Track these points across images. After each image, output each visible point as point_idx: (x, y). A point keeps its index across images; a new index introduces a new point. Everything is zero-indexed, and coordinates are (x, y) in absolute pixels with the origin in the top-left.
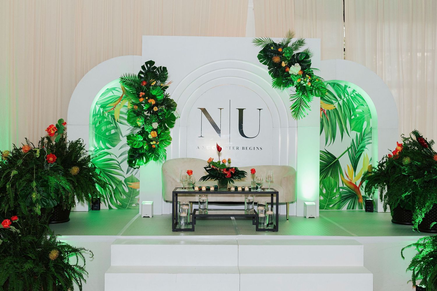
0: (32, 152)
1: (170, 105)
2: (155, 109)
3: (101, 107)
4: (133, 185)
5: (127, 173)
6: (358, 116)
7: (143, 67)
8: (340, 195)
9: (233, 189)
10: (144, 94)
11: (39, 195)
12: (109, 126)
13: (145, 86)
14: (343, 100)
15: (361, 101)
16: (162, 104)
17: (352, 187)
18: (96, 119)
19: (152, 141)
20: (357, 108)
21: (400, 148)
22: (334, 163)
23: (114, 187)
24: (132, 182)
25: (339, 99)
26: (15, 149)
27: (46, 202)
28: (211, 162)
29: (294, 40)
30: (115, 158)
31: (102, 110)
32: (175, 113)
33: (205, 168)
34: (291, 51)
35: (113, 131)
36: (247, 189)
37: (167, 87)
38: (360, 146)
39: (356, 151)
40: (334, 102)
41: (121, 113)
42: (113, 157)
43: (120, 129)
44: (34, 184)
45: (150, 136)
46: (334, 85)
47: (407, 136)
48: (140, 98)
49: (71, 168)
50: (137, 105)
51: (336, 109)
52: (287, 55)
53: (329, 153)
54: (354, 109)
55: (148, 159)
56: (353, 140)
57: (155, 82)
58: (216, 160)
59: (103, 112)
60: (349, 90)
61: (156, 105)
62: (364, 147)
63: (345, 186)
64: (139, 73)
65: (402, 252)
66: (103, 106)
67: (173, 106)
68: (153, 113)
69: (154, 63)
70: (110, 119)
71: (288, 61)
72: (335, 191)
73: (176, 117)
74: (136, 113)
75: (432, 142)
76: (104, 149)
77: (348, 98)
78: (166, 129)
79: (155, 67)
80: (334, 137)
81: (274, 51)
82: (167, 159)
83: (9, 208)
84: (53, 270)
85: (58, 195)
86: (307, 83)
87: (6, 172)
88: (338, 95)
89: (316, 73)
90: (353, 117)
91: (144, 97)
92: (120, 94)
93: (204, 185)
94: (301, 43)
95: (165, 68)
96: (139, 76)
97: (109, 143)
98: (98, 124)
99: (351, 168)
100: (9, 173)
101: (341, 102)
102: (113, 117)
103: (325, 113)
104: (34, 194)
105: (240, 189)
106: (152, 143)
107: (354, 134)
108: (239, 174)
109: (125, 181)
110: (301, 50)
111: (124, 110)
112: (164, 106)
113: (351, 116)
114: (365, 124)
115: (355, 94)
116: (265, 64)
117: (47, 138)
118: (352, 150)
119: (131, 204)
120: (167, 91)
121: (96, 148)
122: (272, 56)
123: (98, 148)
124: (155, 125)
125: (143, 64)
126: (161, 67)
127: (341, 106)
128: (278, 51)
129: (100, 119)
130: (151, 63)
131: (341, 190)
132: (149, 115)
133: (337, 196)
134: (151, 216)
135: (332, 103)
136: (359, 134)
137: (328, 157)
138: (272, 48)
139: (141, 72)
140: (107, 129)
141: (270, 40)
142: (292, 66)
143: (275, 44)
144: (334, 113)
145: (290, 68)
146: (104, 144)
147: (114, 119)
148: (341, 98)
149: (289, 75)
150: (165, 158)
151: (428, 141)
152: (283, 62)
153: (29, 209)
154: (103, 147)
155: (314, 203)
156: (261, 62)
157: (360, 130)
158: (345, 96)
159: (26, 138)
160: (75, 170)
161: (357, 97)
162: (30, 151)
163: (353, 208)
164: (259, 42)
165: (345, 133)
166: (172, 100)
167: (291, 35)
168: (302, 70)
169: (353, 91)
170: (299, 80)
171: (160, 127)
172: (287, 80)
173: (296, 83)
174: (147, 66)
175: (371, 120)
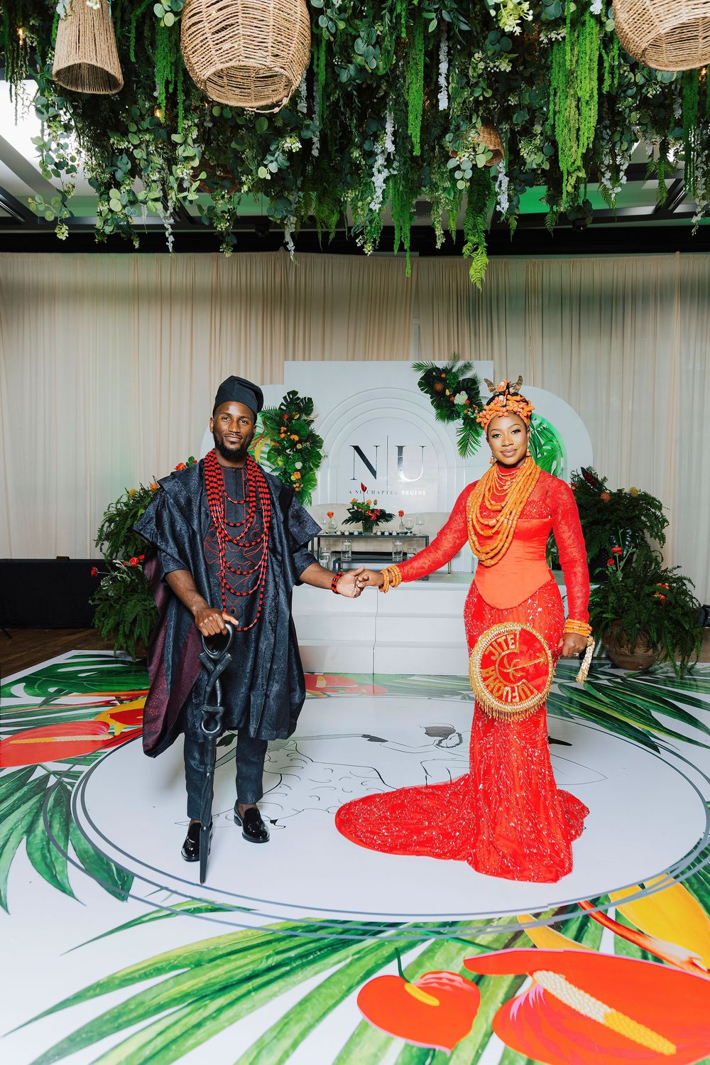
1: (315, 441)
2: (299, 446)
6: (545, 454)
7: (285, 398)
9: (379, 533)
10: (285, 429)
13: (286, 419)
16: (306, 441)
19: (295, 483)
20: (544, 445)
26: (142, 489)
28: (354, 503)
29: (460, 364)
32: (321, 452)
33: (348, 510)
34: (456, 376)
36: (394, 534)
37: (312, 421)
41: (263, 452)
45: (293, 478)
47: (576, 474)
48: (281, 433)
50: (277, 442)
52: (451, 381)
54: (541, 447)
57: (299, 415)
58: (360, 501)
61: (300, 442)
64: (281, 405)
67: (317, 442)
68: (296, 452)
69: (296, 393)
71: (453, 388)
73: (323, 455)
74: (277, 451)
75: (605, 479)
78: (311, 469)
79: (299, 398)
81: (437, 377)
83: (137, 548)
87: (133, 511)
90: (539, 456)
91: (285, 432)
92: (261, 430)
93: (348, 528)
94: (467, 367)
95: (310, 400)
96: (280, 408)
100: (137, 512)
105: (386, 534)
106: (295, 486)
108: (384, 516)
110: (469, 375)
111: (267, 449)
112: (308, 443)
113: (537, 455)
114: (555, 463)
115: (541, 428)
116: (426, 392)
120: (312, 426)
122: (434, 383)
124: (299, 465)
125: (285, 394)
126: (305, 398)
128: (441, 377)
130: (295, 393)
132: (292, 453)
138: (434, 374)
139: (282, 404)
141: (432, 364)
142: (458, 394)
143: (438, 369)
145: (454, 397)
149: (454, 405)
150: (311, 503)
151: (600, 478)
152: (447, 390)
156: (422, 390)
159: (153, 476)
161: (545, 431)
164: (419, 367)
166: (318, 436)
167: (456, 358)
168: (469, 399)
169: (540, 424)
170: (465, 412)
171: (304, 467)
172: (452, 412)
173: (462, 415)
174: (289, 397)
175: (562, 459)
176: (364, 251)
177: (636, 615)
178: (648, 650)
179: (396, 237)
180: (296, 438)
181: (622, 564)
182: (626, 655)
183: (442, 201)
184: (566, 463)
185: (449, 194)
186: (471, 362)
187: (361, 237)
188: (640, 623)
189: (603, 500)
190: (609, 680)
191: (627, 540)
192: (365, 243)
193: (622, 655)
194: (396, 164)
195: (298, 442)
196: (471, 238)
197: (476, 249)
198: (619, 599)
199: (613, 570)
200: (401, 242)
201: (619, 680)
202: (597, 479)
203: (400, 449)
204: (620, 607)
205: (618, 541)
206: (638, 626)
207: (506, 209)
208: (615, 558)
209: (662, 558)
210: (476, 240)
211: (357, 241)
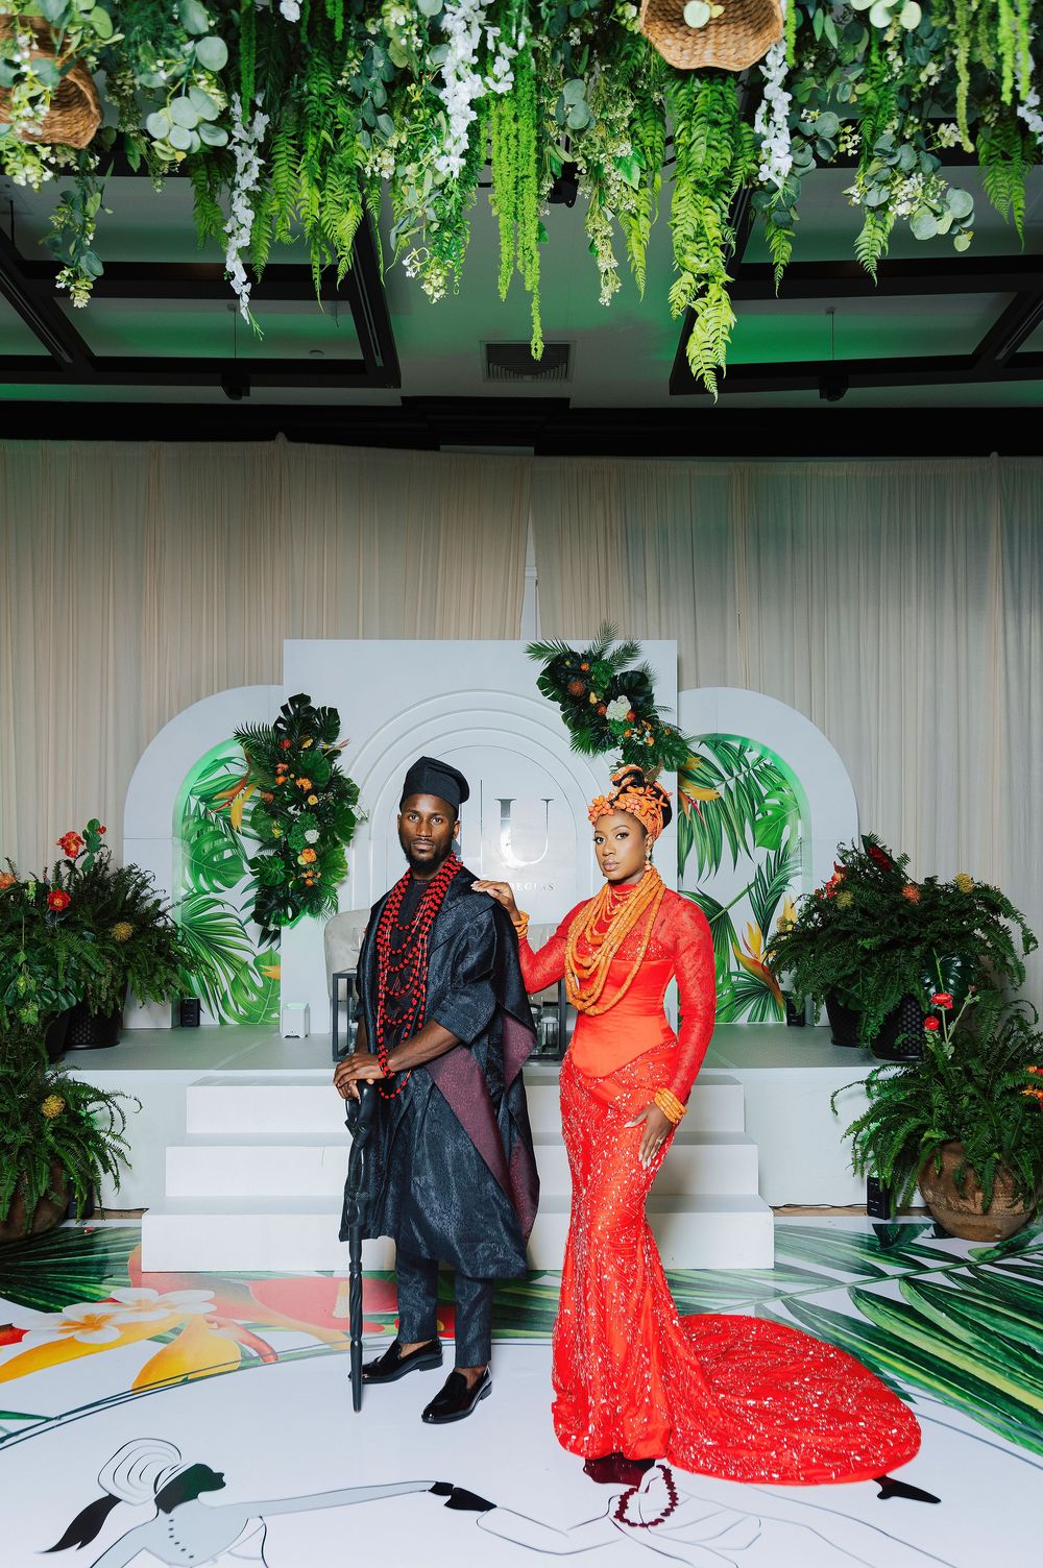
0: (19, 888)
1: (344, 790)
2: (313, 800)
3: (201, 800)
4: (271, 971)
5: (260, 945)
6: (770, 813)
7: (284, 709)
8: (733, 989)
10: (286, 766)
11: (33, 981)
12: (219, 843)
13: (288, 749)
14: (737, 779)
15: (777, 779)
16: (326, 790)
17: (760, 971)
18: (191, 827)
19: (305, 870)
20: (767, 797)
21: (839, 876)
22: (718, 919)
23: (232, 977)
24: (271, 965)
25: (727, 776)
27: (50, 998)
29: (616, 645)
30: (233, 912)
31: (202, 807)
32: (356, 811)
34: (608, 667)
35: (228, 854)
37: (337, 753)
38: (777, 880)
39: (766, 891)
40: (716, 782)
41: (246, 812)
42: (228, 910)
43: (242, 849)
44: (22, 957)
45: (301, 861)
46: (716, 746)
47: (849, 848)
48: (279, 776)
49: (113, 926)
50: (271, 792)
51: (721, 798)
52: (600, 678)
53: (706, 897)
54: (761, 800)
55: (299, 911)
56: (759, 868)
57: (312, 741)
59: (206, 810)
60: (751, 757)
61: (314, 791)
62: (784, 882)
63: (742, 969)
64: (277, 722)
65: (832, 1102)
66: (206, 799)
67: (350, 793)
68: (307, 810)
69: (307, 699)
70: (221, 825)
71: (604, 691)
72: (720, 981)
73: (358, 817)
74: (270, 809)
75: (905, 859)
76: (207, 893)
77: (747, 774)
78: (336, 844)
79: (311, 709)
80: (716, 860)
81: (573, 669)
82: (341, 910)
84: (51, 1139)
85: (79, 983)
86: (645, 740)
88: (725, 768)
89: (663, 717)
90: (759, 816)
91: (286, 774)
92: (243, 773)
94: (630, 651)
95: (333, 712)
96: (275, 728)
97: (219, 878)
98: (194, 838)
99: (756, 929)
101: (732, 784)
102: (228, 821)
103: (696, 808)
104: (22, 979)
106: (305, 875)
107: (761, 855)
109: (255, 963)
110: (632, 666)
111: (251, 806)
112: (331, 794)
113: (755, 815)
114: (787, 830)
115: (762, 765)
116: (553, 698)
117: (68, 863)
118: (757, 888)
119: (268, 1013)
120: (338, 762)
121: (191, 890)
122: (568, 681)
123: (195, 891)
124: (312, 836)
125: (286, 702)
126: (324, 708)
127: (731, 793)
128: (581, 669)
129: (200, 827)
130: (301, 699)
131: (734, 978)
132: (299, 813)
133: (727, 991)
134: (302, 1036)
135: (712, 786)
136: (772, 853)
137: (705, 906)
138: (568, 663)
139: (280, 720)
140: (214, 848)
141: (563, 645)
142: (612, 701)
143: (574, 654)
144: (716, 807)
145: (607, 706)
146: (209, 881)
147: (231, 827)
148: (732, 774)
149: (605, 722)
150: (337, 909)
151: (895, 857)
152: (592, 695)
153: (11, 1012)
154: (207, 889)
156: (545, 694)
157: (776, 847)
158: (740, 771)
159: (7, 859)
160: (123, 930)
161: (769, 772)
162: (12, 885)
163: (761, 1020)
164: (537, 651)
165: (742, 853)
166: (348, 781)
167: (607, 634)
168: (633, 710)
169: (760, 759)
170: (627, 734)
171: (322, 839)
172: (603, 733)
173: (621, 740)
174: (293, 706)
175: (799, 822)
176: (423, 292)
177: (994, 1135)
178: (1016, 1204)
179: (504, 257)
180: (306, 784)
181: (952, 1027)
182: (970, 1213)
183: (612, 191)
184: (808, 829)
185: (629, 173)
186: (635, 642)
187: (414, 253)
188: (1000, 1150)
189: (908, 900)
190: (945, 1271)
191: (952, 977)
192: (425, 268)
193: (960, 1211)
194: (501, 66)
195: (309, 792)
196: (690, 260)
197: (702, 293)
198: (953, 1098)
199: (936, 1040)
200: (516, 270)
201: (964, 1271)
202: (891, 858)
203: (505, 804)
204: (953, 1115)
205: (935, 979)
206: (996, 1155)
207: (785, 172)
208: (938, 1014)
209: (1036, 1016)
210: (703, 267)
211: (406, 262)
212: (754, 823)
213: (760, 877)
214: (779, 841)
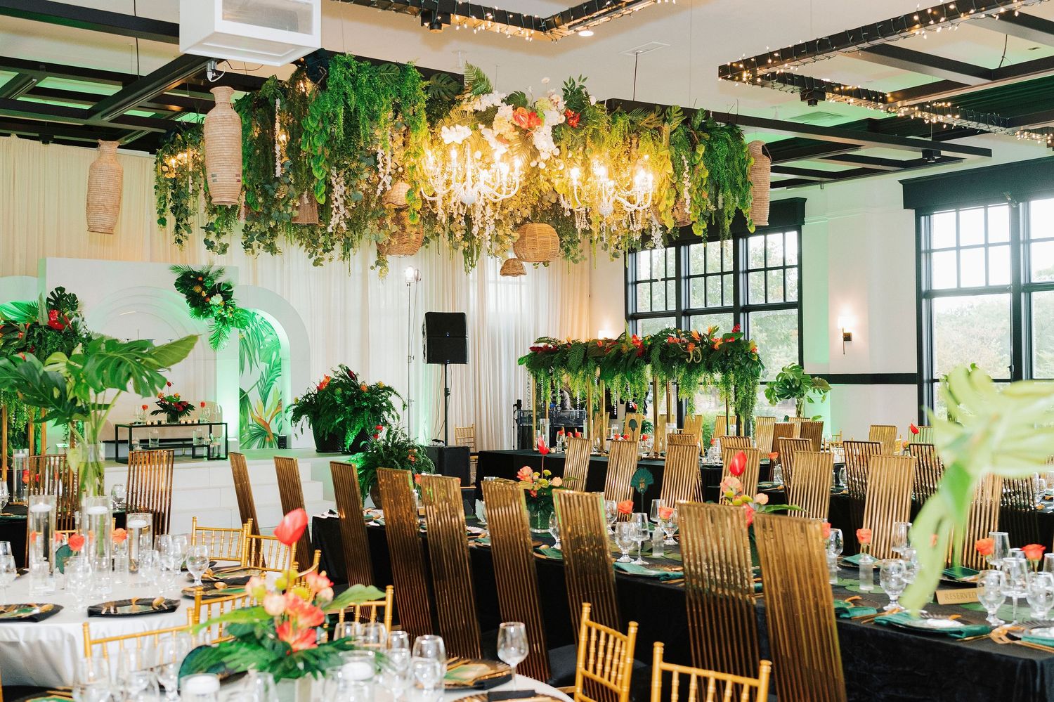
6: (267, 345)
7: (52, 293)
8: (250, 433)
9: (183, 422)
14: (251, 328)
15: (270, 329)
17: (262, 423)
20: (265, 337)
22: (243, 398)
25: (246, 327)
29: (214, 269)
33: (158, 403)
34: (211, 279)
36: (196, 422)
38: (270, 379)
39: (265, 384)
40: (241, 330)
51: (243, 338)
52: (208, 285)
54: (263, 339)
56: (262, 372)
58: (167, 396)
60: (258, 318)
62: (273, 380)
63: (254, 423)
64: (48, 300)
69: (64, 289)
71: (209, 291)
72: (244, 429)
77: (256, 326)
79: (65, 294)
80: (242, 369)
81: (194, 279)
86: (228, 314)
90: (262, 347)
94: (221, 272)
95: (75, 296)
96: (47, 303)
99: (261, 403)
101: (249, 331)
105: (189, 422)
107: (263, 366)
108: (187, 407)
110: (223, 279)
113: (260, 347)
114: (275, 354)
115: (264, 322)
116: (182, 292)
118: (261, 383)
122: (191, 285)
126: (71, 294)
127: (249, 336)
128: (198, 280)
130: (62, 289)
131: (251, 427)
133: (247, 434)
136: (268, 365)
138: (191, 276)
139: (50, 299)
141: (188, 267)
142: (213, 296)
143: (195, 272)
144: (242, 343)
145: (210, 298)
148: (249, 326)
149: (209, 305)
152: (204, 292)
155: (236, 440)
156: (178, 290)
157: (269, 362)
158: (253, 324)
161: (266, 325)
164: (176, 269)
165: (254, 365)
168: (223, 300)
169: (263, 319)
170: (219, 311)
172: (207, 310)
173: (215, 314)
174: (57, 292)
175: (280, 351)
186: (222, 267)
212: (259, 350)
213: (262, 378)
214: (271, 360)
